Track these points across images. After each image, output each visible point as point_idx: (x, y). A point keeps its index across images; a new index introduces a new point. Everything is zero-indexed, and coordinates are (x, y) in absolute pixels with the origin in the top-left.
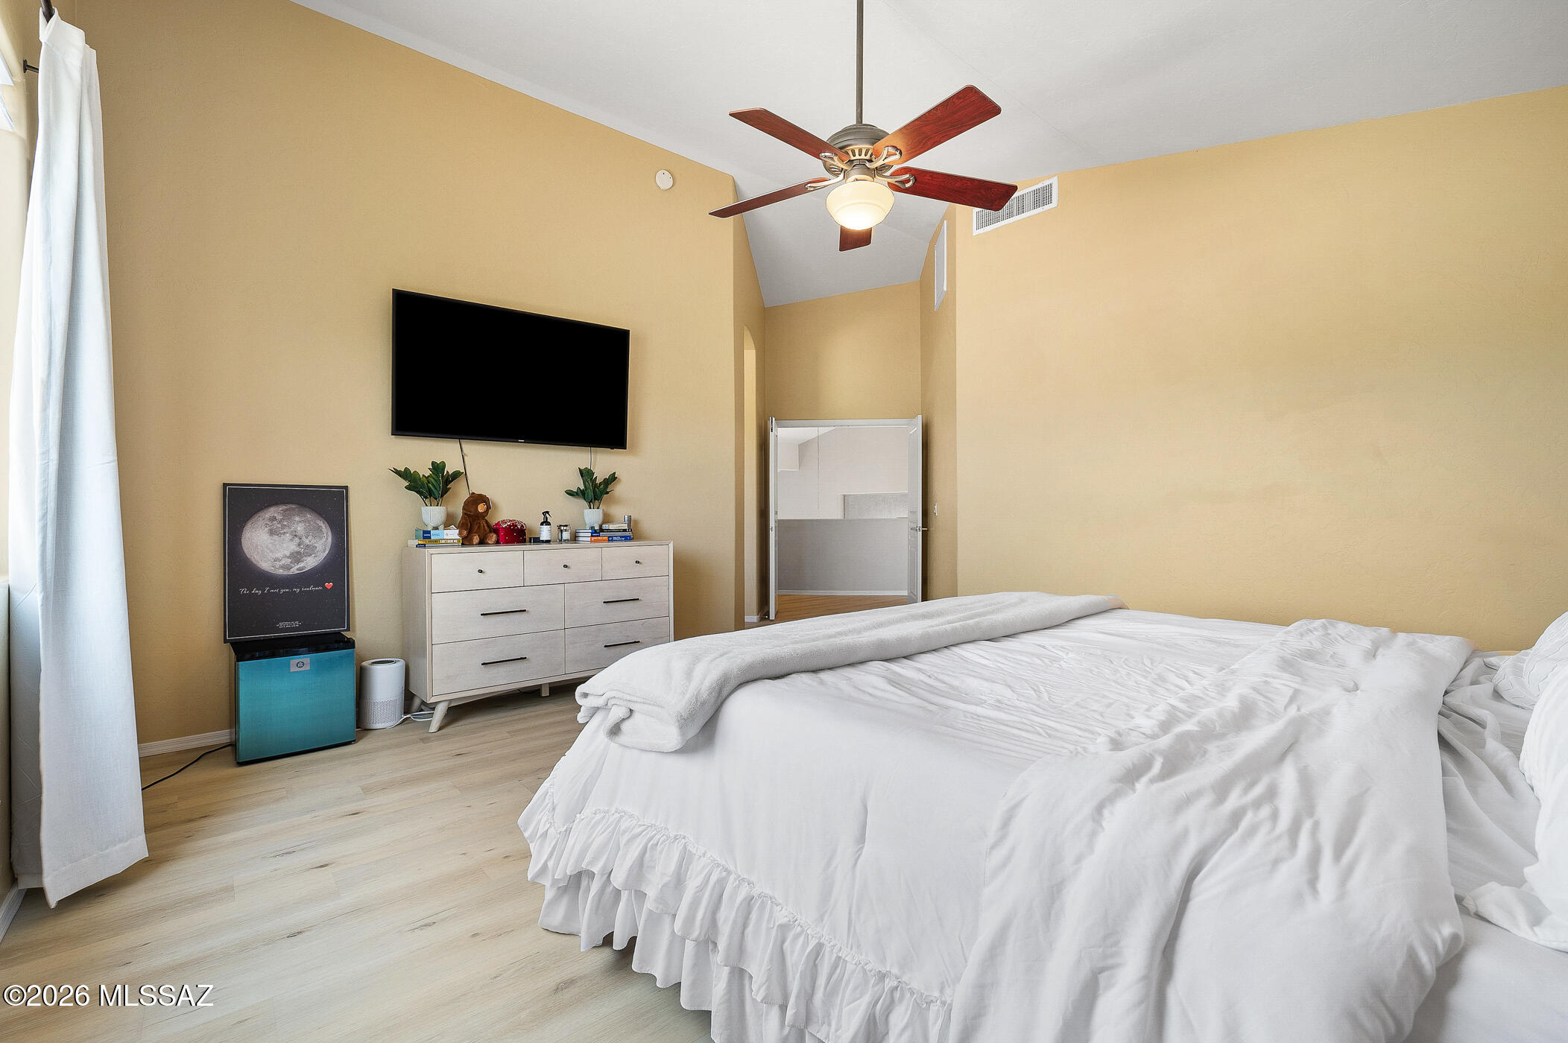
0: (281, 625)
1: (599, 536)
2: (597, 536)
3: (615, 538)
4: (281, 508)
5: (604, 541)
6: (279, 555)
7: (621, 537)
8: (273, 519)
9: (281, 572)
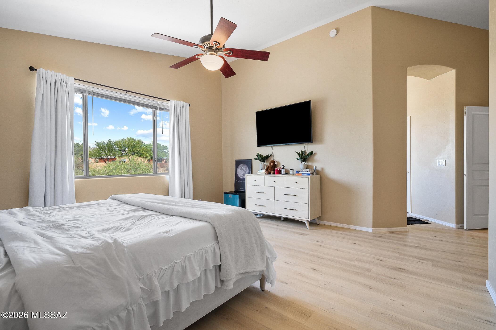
0: (241, 188)
1: (299, 173)
2: (298, 173)
3: (304, 174)
4: (242, 164)
5: (300, 175)
6: (241, 174)
7: (306, 174)
8: (241, 167)
9: (241, 178)
